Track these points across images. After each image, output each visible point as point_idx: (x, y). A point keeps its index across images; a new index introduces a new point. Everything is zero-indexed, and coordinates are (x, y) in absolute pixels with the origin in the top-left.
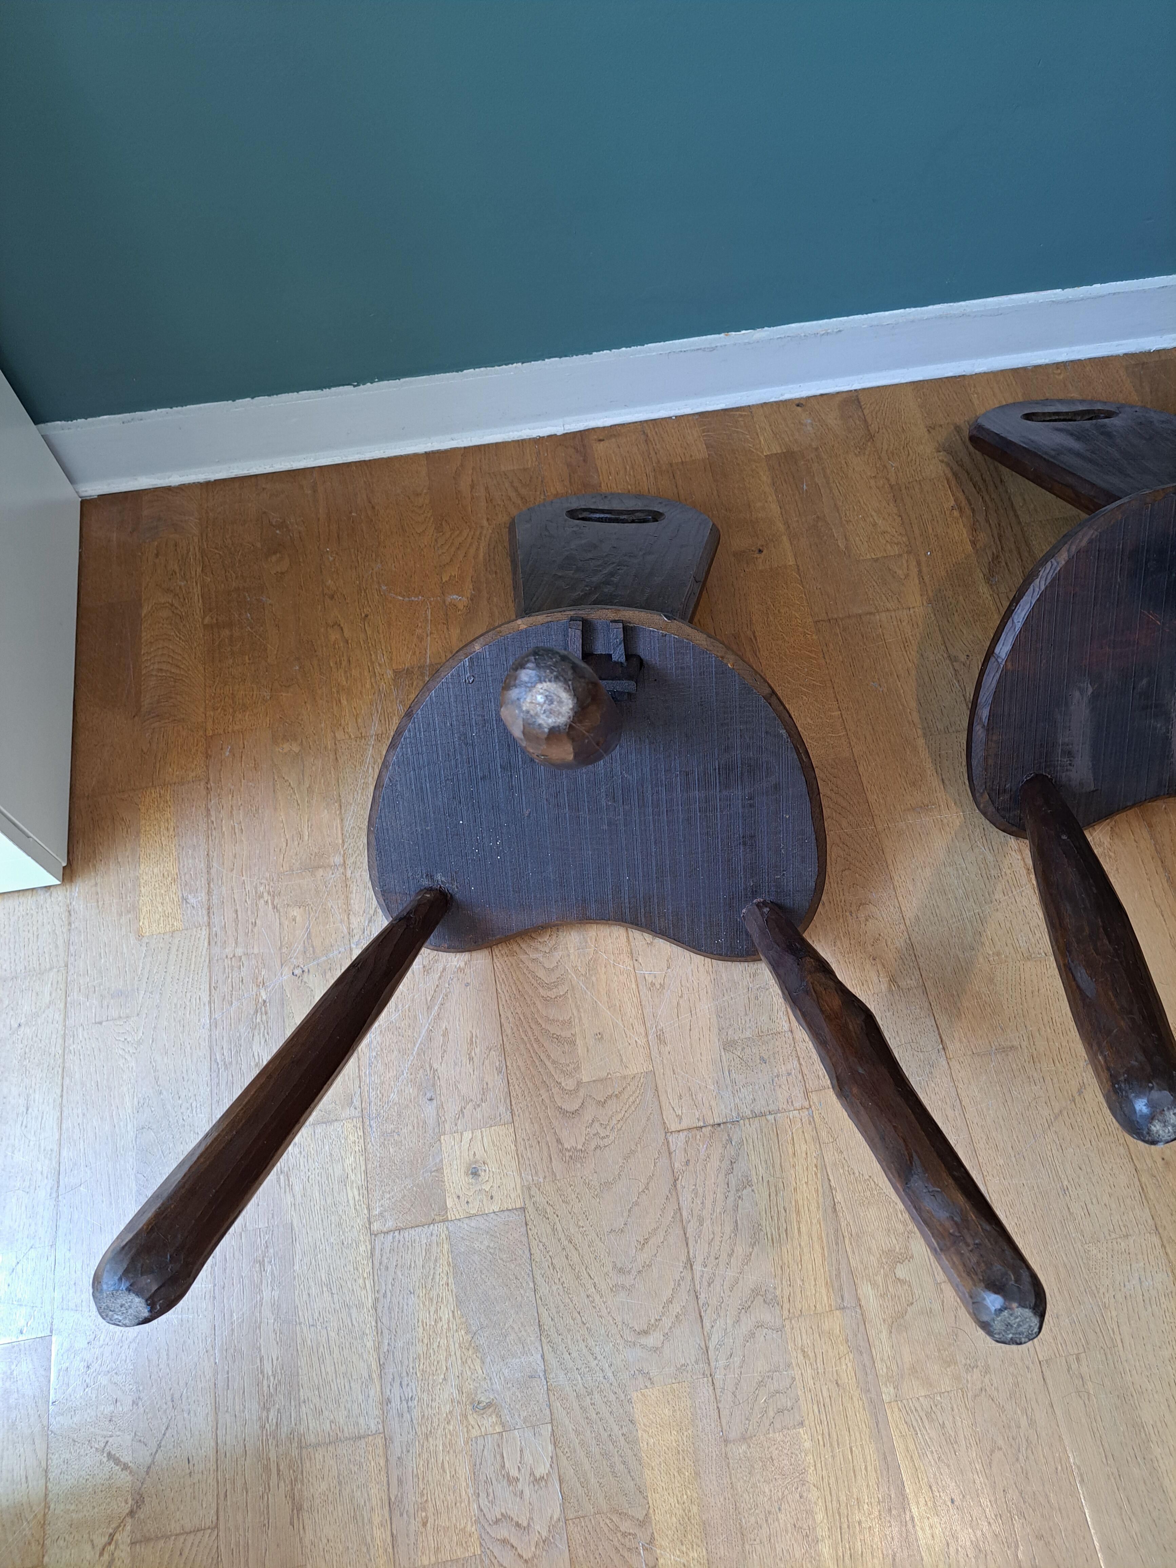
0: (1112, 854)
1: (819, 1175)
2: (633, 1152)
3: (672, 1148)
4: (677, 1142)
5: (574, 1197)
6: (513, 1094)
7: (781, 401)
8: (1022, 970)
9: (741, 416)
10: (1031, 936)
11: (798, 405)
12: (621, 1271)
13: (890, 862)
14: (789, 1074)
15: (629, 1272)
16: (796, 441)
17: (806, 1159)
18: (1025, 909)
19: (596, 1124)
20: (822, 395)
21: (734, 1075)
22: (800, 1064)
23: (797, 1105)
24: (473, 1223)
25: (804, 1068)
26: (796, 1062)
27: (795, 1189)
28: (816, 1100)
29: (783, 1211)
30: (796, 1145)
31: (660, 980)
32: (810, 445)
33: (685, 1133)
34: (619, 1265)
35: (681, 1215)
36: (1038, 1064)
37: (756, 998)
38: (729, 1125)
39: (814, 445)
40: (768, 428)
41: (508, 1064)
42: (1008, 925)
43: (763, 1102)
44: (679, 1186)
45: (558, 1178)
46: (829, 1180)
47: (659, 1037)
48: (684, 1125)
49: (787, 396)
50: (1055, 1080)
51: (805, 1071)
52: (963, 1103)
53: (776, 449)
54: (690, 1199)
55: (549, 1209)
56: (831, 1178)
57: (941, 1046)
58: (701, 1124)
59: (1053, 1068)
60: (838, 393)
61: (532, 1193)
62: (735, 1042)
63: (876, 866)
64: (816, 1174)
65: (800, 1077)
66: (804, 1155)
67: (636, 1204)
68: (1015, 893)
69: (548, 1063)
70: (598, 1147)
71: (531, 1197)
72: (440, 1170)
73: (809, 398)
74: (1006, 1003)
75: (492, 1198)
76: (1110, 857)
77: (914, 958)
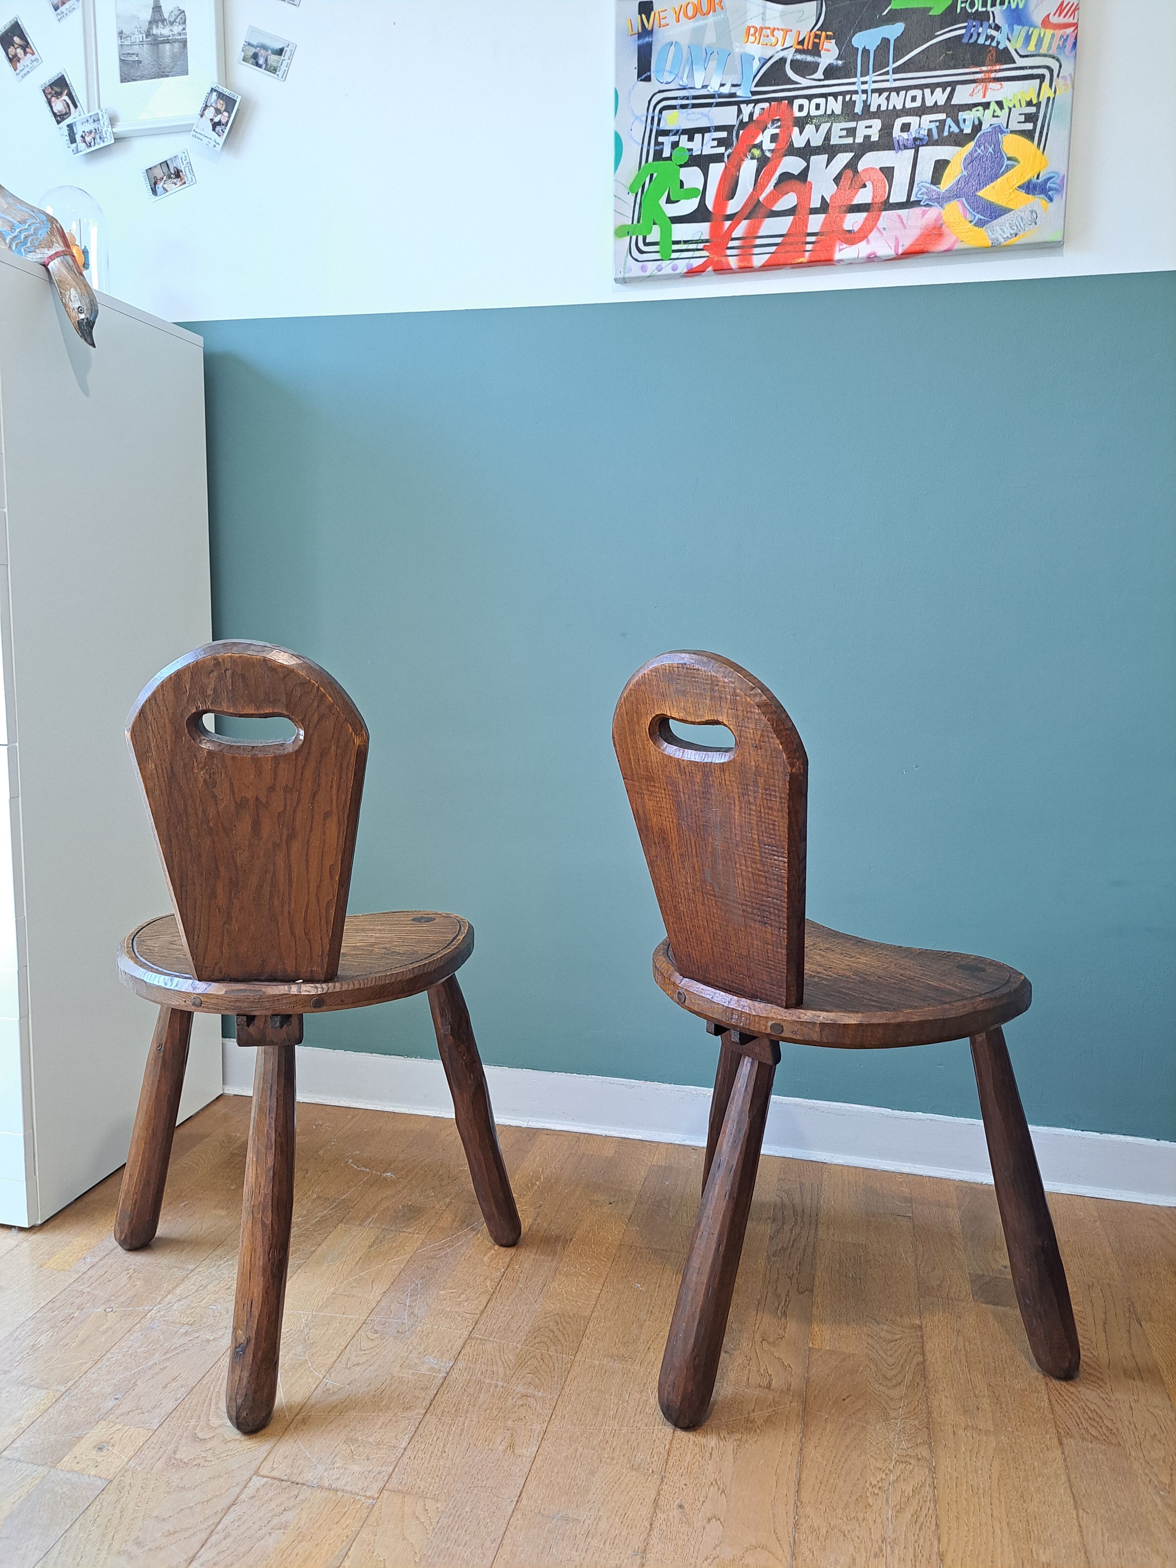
1: (344, 1544)
2: (219, 1476)
3: (250, 1484)
4: (257, 1482)
5: (152, 1487)
6: (173, 1415)
8: (624, 1474)
10: (649, 1457)
12: (138, 1543)
14: (379, 1473)
15: (143, 1547)
17: (343, 1529)
18: (657, 1440)
19: (210, 1452)
21: (337, 1458)
22: (393, 1471)
23: (368, 1494)
24: (69, 1476)
25: (394, 1474)
26: (391, 1468)
27: (317, 1545)
28: (385, 1496)
29: (295, 1554)
30: (344, 1518)
31: (335, 1390)
33: (268, 1479)
34: (140, 1540)
35: (216, 1527)
36: (590, 1539)
37: (396, 1422)
38: (304, 1487)
40: (664, 1153)
41: (186, 1399)
42: (635, 1444)
43: (344, 1482)
44: (232, 1509)
45: (153, 1472)
46: (350, 1549)
47: (303, 1419)
48: (273, 1474)
50: (597, 1555)
51: (393, 1476)
52: (504, 1541)
54: (232, 1520)
55: (127, 1488)
56: (352, 1549)
57: (516, 1499)
58: (285, 1478)
59: (602, 1546)
61: (125, 1474)
62: (357, 1440)
63: (556, 1379)
64: (343, 1541)
65: (386, 1478)
66: (344, 1526)
67: (191, 1508)
68: (656, 1427)
69: (213, 1407)
70: (198, 1465)
71: (123, 1475)
72: (80, 1438)
74: (594, 1491)
75: (96, 1466)
77: (540, 1439)
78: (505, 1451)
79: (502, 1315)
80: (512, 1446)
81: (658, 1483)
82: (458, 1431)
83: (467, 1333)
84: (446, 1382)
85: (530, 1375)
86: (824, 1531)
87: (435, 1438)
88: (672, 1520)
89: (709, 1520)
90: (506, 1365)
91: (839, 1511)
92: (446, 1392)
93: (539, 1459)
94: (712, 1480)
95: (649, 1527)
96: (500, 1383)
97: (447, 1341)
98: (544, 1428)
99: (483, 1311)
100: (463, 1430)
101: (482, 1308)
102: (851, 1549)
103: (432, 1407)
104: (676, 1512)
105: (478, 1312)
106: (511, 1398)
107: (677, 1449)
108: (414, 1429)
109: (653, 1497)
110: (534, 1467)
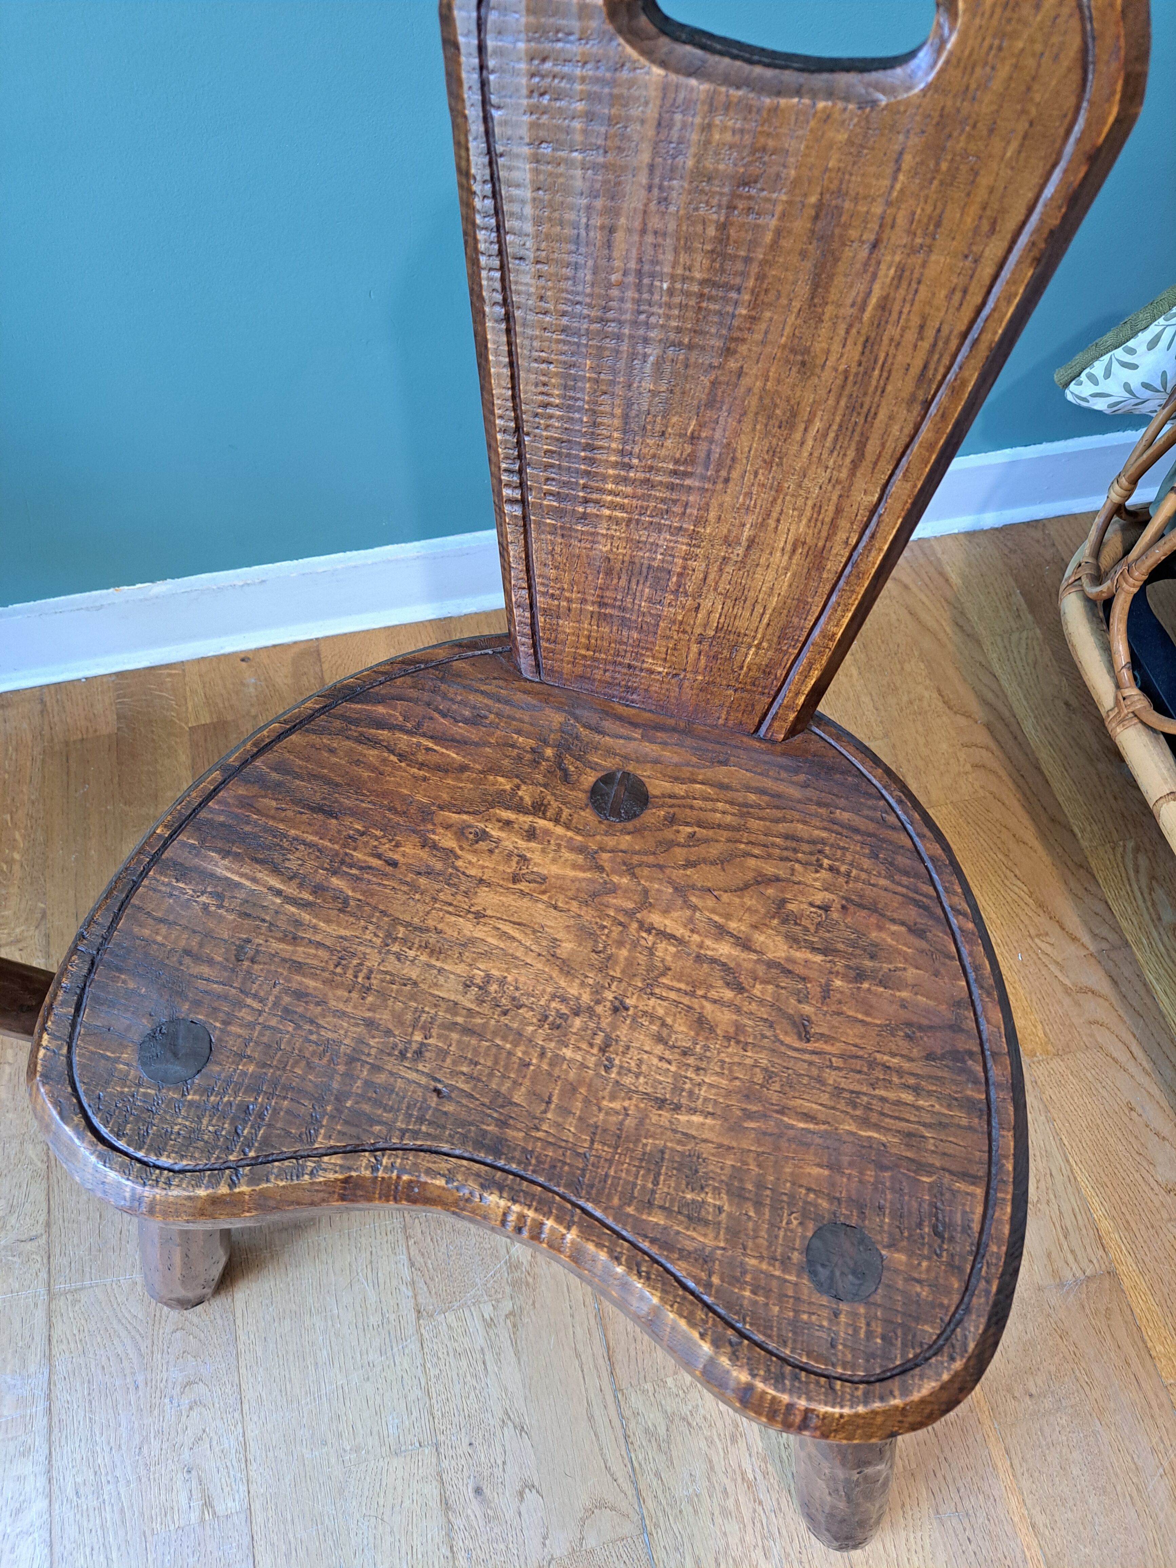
0: (530, 1280)
7: (224, 655)
8: (385, 1471)
9: (170, 675)
10: (406, 1418)
11: (243, 660)
13: (238, 1314)
16: (232, 706)
18: (406, 1376)
20: (274, 646)
32: (249, 712)
39: (253, 712)
40: (200, 691)
42: (379, 1401)
49: (228, 649)
53: (205, 719)
60: (295, 643)
63: (219, 1321)
73: (258, 650)
74: (355, 1527)
76: (527, 1284)
77: (243, 1466)
78: (202, 1520)
79: (82, 1218)
80: (208, 1503)
81: (434, 1460)
82: (117, 1516)
83: (43, 1291)
84: (55, 1419)
85: (179, 1334)
86: (662, 1431)
87: (88, 1550)
88: (475, 1523)
89: (521, 1494)
90: (133, 1333)
91: (670, 1381)
92: (63, 1442)
93: (257, 1506)
94: (499, 1414)
95: (450, 1555)
96: (140, 1379)
97: (17, 1325)
98: (241, 1439)
99: (48, 1225)
100: (122, 1510)
101: (42, 1218)
102: (703, 1444)
103: (55, 1488)
104: (474, 1507)
105: (39, 1229)
106: (167, 1401)
107: (437, 1378)
108: (46, 1551)
109: (436, 1492)
110: (255, 1528)
